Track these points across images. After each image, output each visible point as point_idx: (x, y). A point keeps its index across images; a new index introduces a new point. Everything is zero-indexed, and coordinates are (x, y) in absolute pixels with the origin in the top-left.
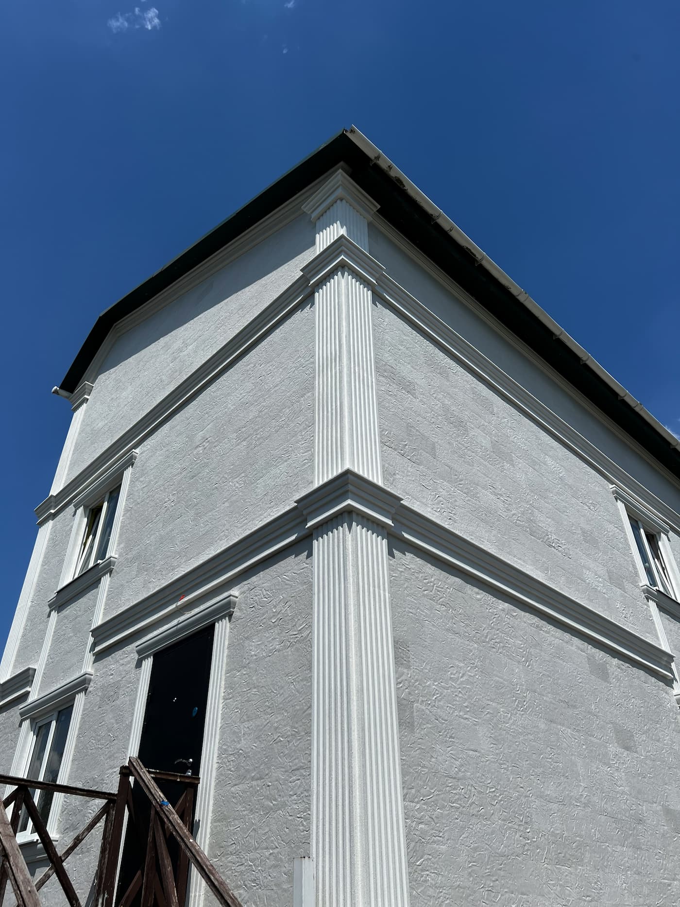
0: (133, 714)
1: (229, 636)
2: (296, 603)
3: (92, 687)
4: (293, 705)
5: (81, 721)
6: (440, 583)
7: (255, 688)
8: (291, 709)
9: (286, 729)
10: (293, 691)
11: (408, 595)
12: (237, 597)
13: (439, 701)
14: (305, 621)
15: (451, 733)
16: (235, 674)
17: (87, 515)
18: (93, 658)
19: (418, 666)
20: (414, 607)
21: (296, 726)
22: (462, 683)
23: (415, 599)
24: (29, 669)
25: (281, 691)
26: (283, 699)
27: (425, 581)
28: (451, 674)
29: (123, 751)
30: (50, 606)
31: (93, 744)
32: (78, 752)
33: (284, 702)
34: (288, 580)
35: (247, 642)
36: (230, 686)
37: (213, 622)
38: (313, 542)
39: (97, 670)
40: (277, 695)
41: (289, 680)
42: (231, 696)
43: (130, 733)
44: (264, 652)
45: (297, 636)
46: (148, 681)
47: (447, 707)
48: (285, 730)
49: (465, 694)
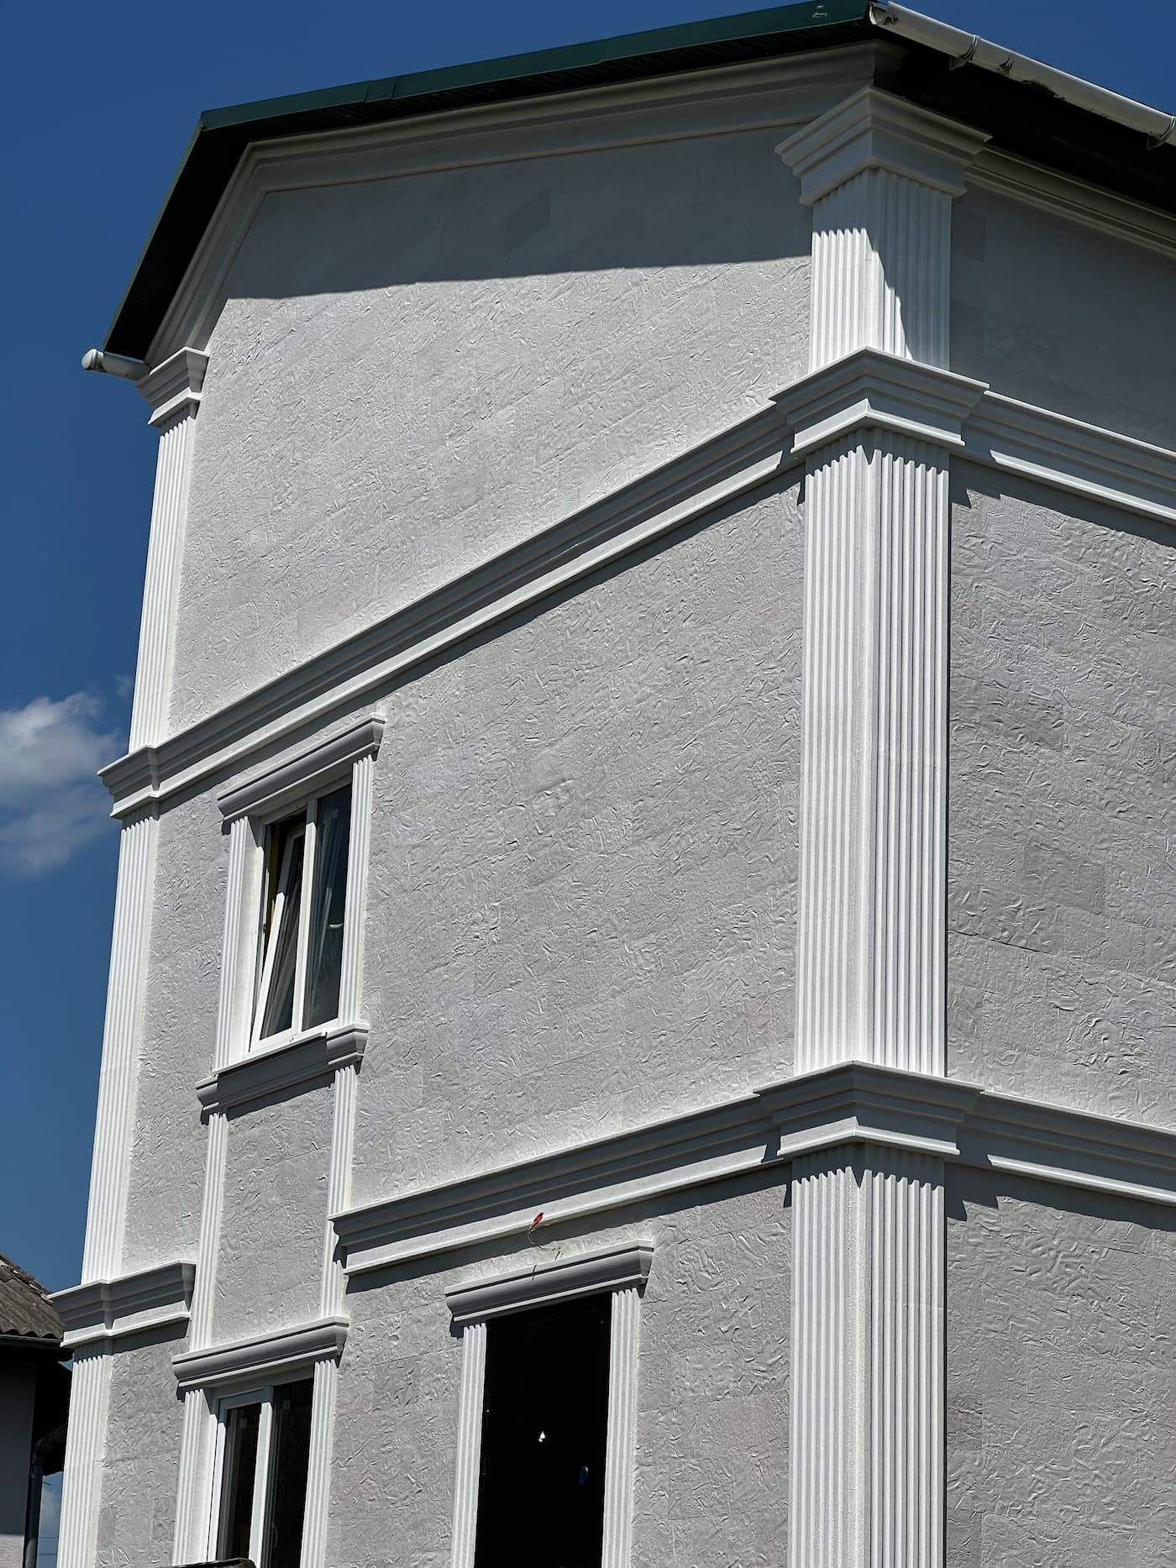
0: (455, 1442)
1: (642, 1331)
2: (763, 1306)
3: (351, 1353)
4: (760, 1509)
5: (336, 1428)
6: (1076, 1244)
7: (693, 1457)
8: (757, 1514)
9: (749, 1551)
10: (759, 1482)
11: (988, 1294)
12: (653, 1250)
13: (1043, 1502)
14: (778, 1349)
15: (1064, 1561)
16: (657, 1418)
17: (261, 840)
18: (343, 1283)
19: (1000, 1440)
20: (1001, 1317)
21: (765, 1548)
22: (1105, 1457)
23: (1005, 1300)
24: (178, 1267)
25: (740, 1478)
26: (742, 1493)
27: (1034, 1251)
28: (1080, 1442)
29: (443, 1520)
30: (205, 1100)
31: (373, 1488)
32: (340, 1499)
33: (744, 1498)
34: (748, 1249)
35: (676, 1356)
36: (647, 1439)
37: (607, 1290)
38: (793, 1182)
39: (356, 1316)
40: (732, 1482)
41: (752, 1459)
42: (650, 1460)
43: (454, 1484)
44: (708, 1389)
45: (765, 1374)
46: (479, 1379)
47: (1061, 1511)
48: (746, 1552)
49: (1109, 1479)
